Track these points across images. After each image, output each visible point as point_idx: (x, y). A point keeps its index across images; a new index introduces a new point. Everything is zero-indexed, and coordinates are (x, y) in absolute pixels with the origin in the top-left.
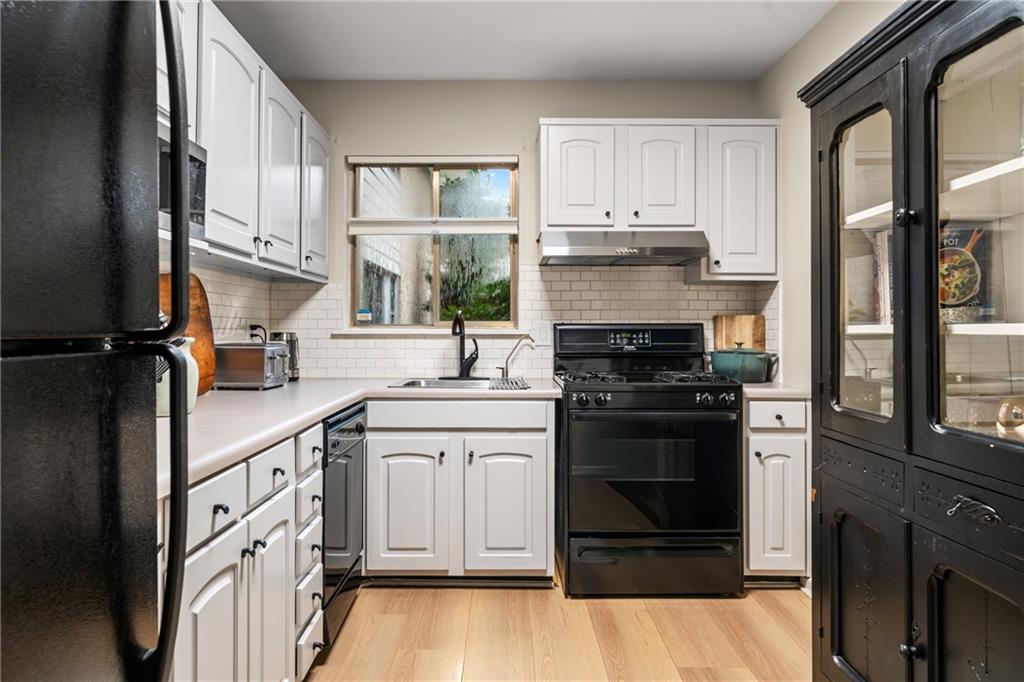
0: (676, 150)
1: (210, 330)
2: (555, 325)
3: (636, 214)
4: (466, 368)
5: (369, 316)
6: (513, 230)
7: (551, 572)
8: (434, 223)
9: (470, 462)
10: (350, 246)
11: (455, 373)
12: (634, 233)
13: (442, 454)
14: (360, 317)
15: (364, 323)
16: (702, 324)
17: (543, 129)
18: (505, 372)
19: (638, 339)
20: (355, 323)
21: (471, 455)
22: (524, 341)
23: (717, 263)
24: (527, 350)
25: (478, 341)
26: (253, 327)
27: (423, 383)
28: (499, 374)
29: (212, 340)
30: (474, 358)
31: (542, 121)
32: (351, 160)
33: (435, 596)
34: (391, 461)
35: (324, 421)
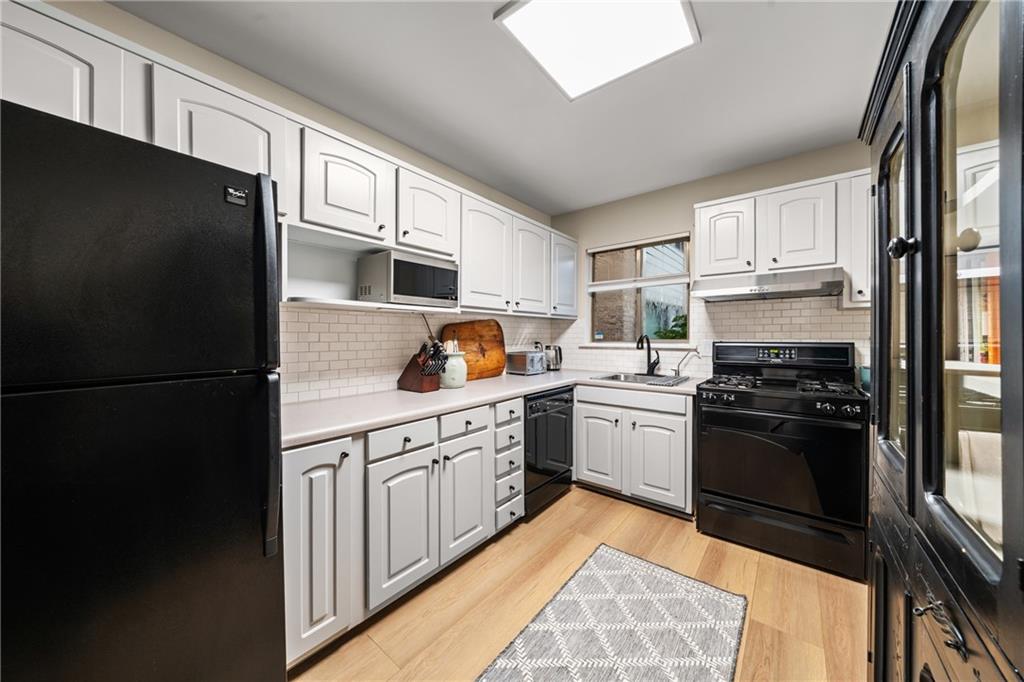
0: (814, 205)
1: (504, 346)
2: (714, 343)
3: (775, 260)
4: (652, 367)
5: (601, 337)
6: (687, 280)
7: (689, 510)
8: (635, 281)
9: (634, 428)
10: (591, 298)
11: (645, 372)
12: (775, 275)
13: (617, 421)
14: (597, 337)
15: (599, 340)
16: (853, 344)
17: (697, 211)
18: (677, 373)
19: (785, 354)
20: (594, 340)
21: (634, 424)
22: (691, 353)
23: (860, 292)
24: (695, 359)
25: (659, 352)
26: (537, 343)
27: (622, 379)
28: (673, 374)
29: (504, 351)
30: (657, 363)
31: (696, 206)
32: (589, 251)
33: (612, 503)
34: (590, 420)
35: (525, 396)
